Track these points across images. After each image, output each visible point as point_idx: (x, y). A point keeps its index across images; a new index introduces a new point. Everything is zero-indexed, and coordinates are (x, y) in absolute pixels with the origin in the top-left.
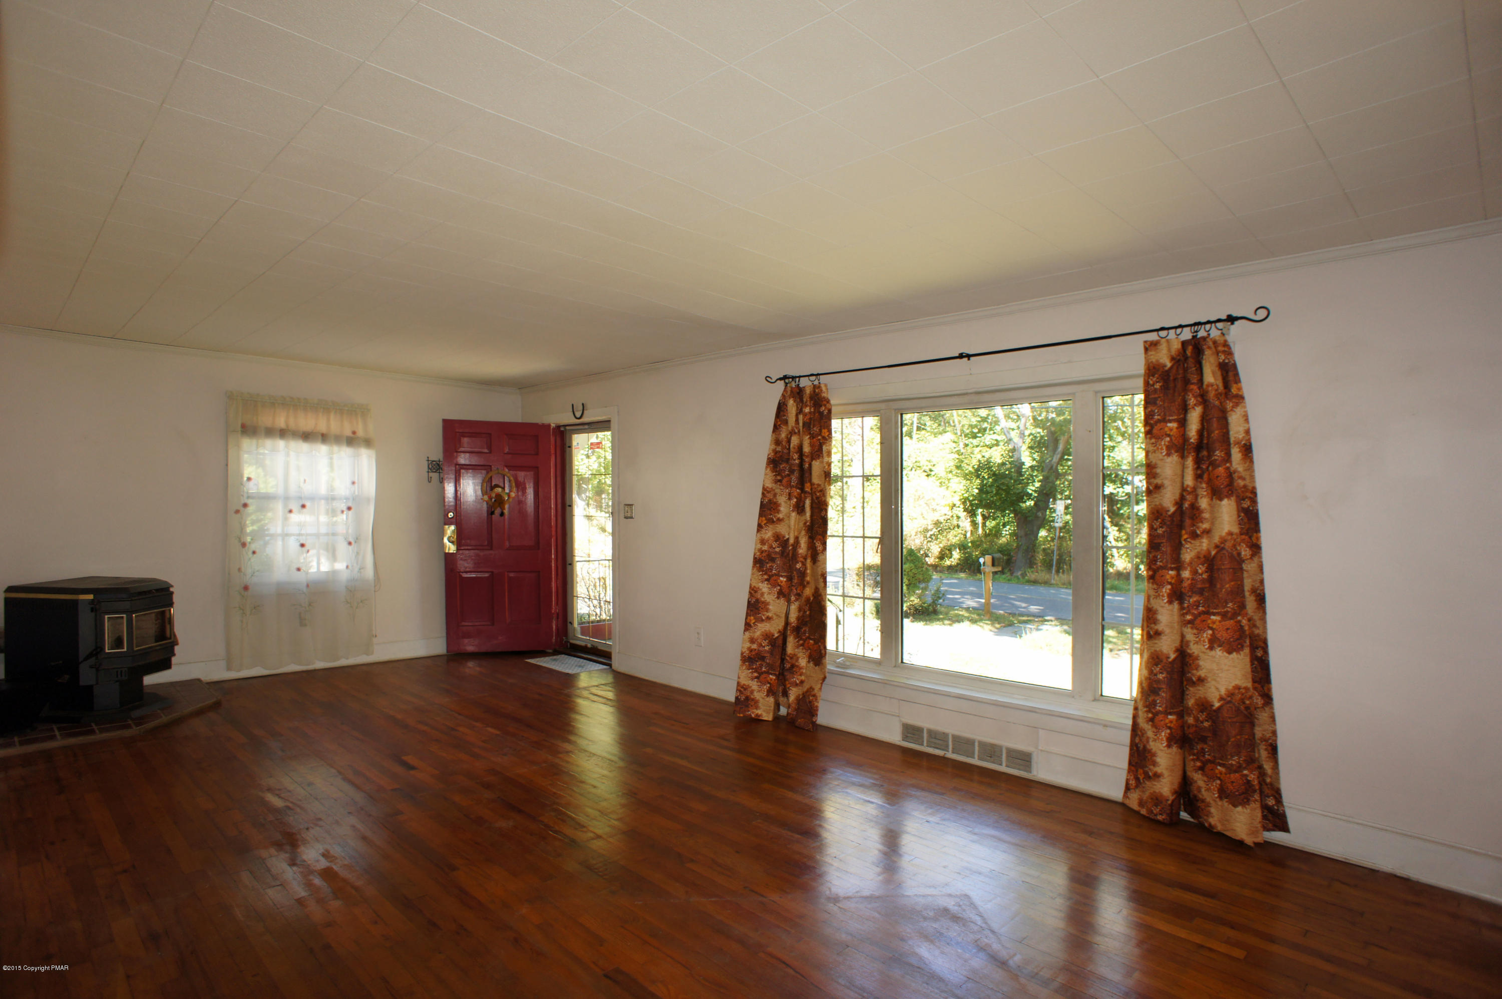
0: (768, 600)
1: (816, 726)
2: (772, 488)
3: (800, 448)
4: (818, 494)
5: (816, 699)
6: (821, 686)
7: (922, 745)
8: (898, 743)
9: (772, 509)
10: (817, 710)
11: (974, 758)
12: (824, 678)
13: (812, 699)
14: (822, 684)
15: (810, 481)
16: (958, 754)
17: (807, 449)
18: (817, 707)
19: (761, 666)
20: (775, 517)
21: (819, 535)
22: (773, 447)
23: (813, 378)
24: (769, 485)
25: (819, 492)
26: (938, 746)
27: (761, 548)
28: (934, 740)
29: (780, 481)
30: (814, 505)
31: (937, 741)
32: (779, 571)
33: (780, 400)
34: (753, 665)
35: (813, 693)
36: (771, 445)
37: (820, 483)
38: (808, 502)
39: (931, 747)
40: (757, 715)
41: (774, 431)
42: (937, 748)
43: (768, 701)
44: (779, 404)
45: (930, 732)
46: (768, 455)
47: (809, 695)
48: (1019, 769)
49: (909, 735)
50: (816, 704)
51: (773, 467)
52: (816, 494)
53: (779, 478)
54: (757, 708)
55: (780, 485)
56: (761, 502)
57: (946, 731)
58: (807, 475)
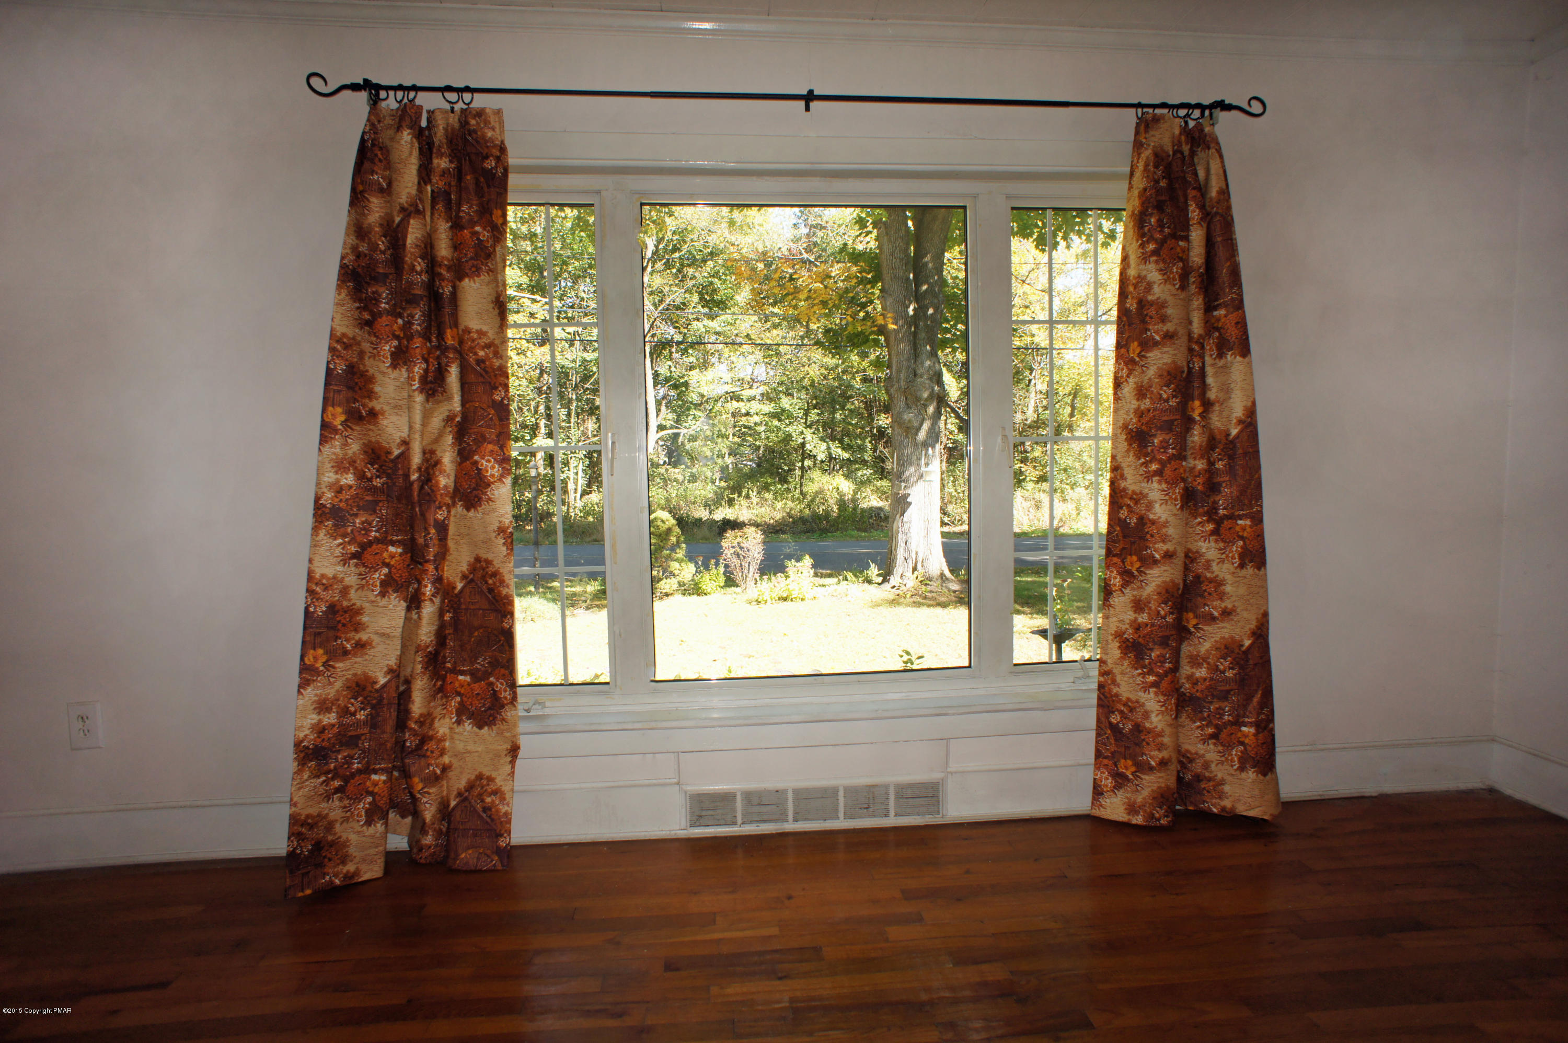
0: (358, 604)
1: (510, 853)
2: (354, 338)
3: (428, 247)
4: (481, 353)
5: (503, 799)
6: (513, 767)
7: (734, 823)
8: (682, 834)
9: (357, 388)
10: (509, 822)
11: (838, 818)
12: (514, 750)
13: (493, 801)
14: (513, 762)
15: (456, 324)
16: (806, 819)
17: (444, 250)
18: (507, 815)
19: (349, 760)
20: (364, 406)
21: (490, 443)
22: (352, 240)
23: (452, 96)
24: (345, 328)
25: (483, 348)
26: (765, 817)
27: (338, 481)
28: (756, 809)
29: (369, 323)
30: (472, 378)
31: (764, 809)
32: (386, 532)
33: (364, 133)
34: (327, 764)
35: (493, 787)
36: (347, 234)
37: (485, 328)
38: (454, 373)
39: (751, 822)
40: (348, 876)
41: (352, 204)
42: (764, 821)
43: (372, 836)
44: (363, 141)
45: (748, 796)
46: (343, 258)
47: (480, 795)
48: (923, 814)
49: (704, 813)
50: (504, 809)
51: (355, 288)
52: (476, 354)
53: (366, 316)
54: (344, 861)
55: (369, 333)
56: (328, 369)
57: (780, 785)
58: (447, 310)
